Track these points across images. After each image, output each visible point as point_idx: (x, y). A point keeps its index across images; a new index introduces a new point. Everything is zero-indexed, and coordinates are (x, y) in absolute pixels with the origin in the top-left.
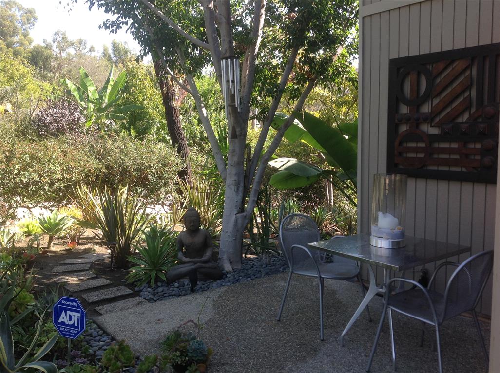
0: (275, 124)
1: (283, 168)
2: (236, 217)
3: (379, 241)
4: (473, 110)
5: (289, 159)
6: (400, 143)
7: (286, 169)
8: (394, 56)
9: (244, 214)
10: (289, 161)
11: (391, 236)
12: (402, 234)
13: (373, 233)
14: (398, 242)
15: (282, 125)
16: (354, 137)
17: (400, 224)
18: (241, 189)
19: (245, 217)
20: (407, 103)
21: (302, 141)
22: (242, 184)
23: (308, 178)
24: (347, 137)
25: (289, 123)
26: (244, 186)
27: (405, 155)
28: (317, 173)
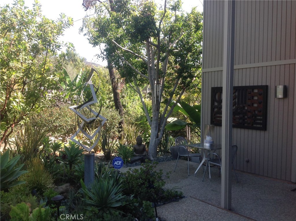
0: (170, 105)
1: (172, 122)
2: (156, 140)
3: (206, 144)
4: (236, 106)
5: (174, 118)
6: (215, 115)
7: (173, 122)
8: (213, 86)
9: (158, 138)
10: (174, 119)
11: (210, 142)
12: (213, 142)
13: (205, 142)
14: (212, 144)
15: (172, 105)
16: (199, 111)
17: (212, 139)
18: (157, 129)
19: (159, 140)
20: (217, 102)
21: (179, 111)
22: (158, 127)
23: (181, 126)
24: (197, 110)
25: (175, 105)
26: (159, 128)
27: (216, 119)
28: (185, 124)
